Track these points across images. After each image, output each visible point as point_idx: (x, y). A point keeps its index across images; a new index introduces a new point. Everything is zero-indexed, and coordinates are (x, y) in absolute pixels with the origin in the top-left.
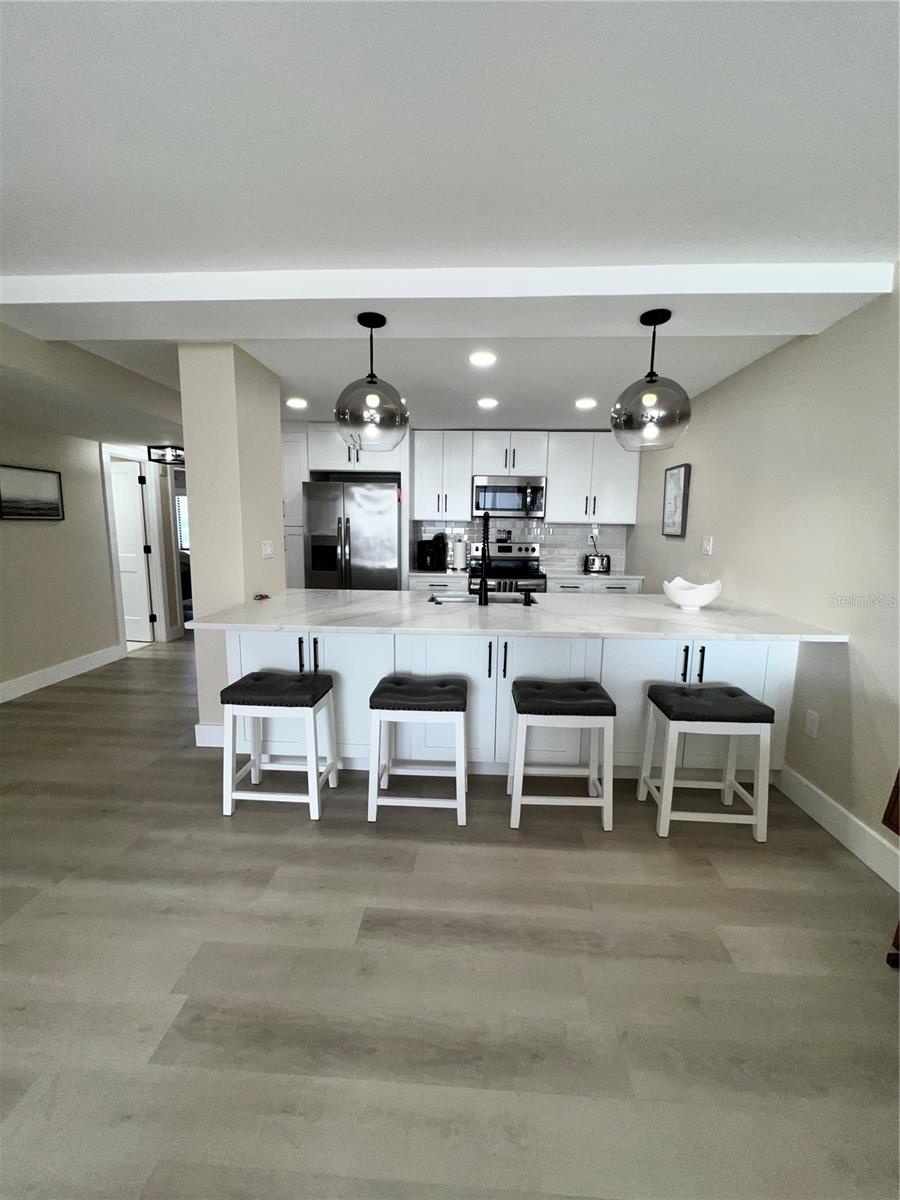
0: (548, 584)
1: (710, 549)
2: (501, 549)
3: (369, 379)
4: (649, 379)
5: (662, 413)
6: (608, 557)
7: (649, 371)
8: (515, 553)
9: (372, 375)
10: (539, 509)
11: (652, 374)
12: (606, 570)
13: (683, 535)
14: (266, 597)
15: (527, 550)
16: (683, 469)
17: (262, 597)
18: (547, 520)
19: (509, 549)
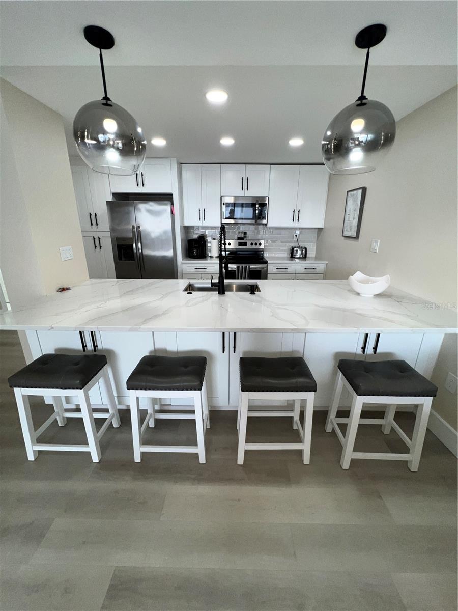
0: (269, 267)
1: (377, 248)
2: (240, 244)
3: (104, 102)
4: (359, 102)
5: (370, 137)
6: (306, 249)
7: (360, 95)
8: (249, 247)
9: (106, 98)
10: (264, 218)
11: (362, 97)
12: (304, 257)
13: (357, 237)
14: (68, 289)
15: (256, 244)
16: (360, 191)
17: (63, 290)
18: (269, 225)
19: (245, 244)
